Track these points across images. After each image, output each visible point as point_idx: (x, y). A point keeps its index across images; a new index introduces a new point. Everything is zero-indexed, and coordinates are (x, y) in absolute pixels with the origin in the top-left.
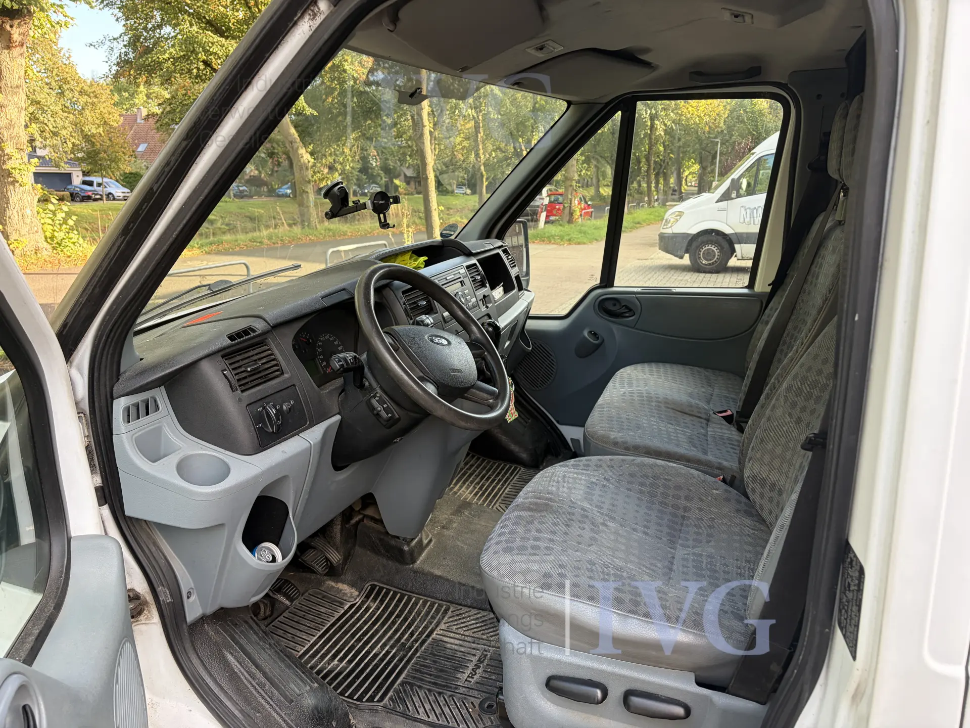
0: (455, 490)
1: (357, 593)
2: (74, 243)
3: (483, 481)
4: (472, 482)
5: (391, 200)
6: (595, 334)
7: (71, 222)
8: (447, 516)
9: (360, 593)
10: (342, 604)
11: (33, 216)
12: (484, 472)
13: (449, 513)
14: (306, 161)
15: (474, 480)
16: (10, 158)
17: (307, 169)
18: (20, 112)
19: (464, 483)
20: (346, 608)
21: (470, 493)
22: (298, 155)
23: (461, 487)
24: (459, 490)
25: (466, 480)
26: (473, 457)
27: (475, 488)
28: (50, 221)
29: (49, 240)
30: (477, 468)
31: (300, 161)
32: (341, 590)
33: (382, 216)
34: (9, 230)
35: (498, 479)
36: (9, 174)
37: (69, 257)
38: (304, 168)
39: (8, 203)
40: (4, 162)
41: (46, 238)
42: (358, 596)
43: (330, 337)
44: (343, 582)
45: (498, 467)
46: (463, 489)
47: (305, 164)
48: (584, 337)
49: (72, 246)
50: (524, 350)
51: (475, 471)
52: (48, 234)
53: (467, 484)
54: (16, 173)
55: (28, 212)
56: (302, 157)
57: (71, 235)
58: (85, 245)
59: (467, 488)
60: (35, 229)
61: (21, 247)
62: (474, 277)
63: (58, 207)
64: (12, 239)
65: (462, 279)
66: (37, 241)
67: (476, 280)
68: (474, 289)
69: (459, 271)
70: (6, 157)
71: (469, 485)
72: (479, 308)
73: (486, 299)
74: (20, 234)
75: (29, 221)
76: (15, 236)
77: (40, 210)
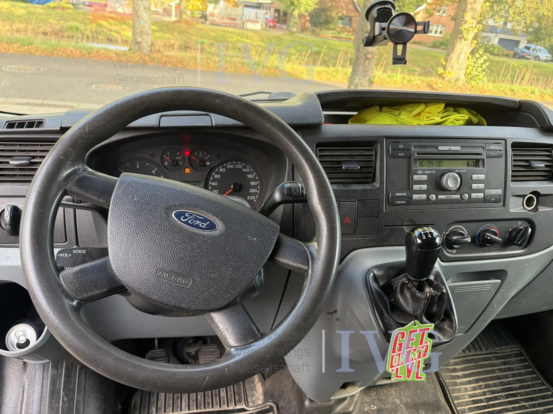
0: (458, 381)
1: (260, 402)
2: (480, 79)
3: (503, 394)
4: (486, 386)
5: (420, 28)
7: (484, 66)
8: (398, 402)
9: (263, 403)
10: (240, 401)
11: (464, 59)
12: (518, 385)
13: (405, 400)
15: (495, 385)
16: (465, 23)
19: (477, 381)
20: (238, 407)
21: (471, 396)
23: (469, 382)
24: (462, 384)
25: (483, 380)
26: (522, 361)
27: (484, 394)
28: (473, 64)
29: (467, 75)
30: (514, 376)
32: (255, 390)
33: (400, 47)
34: (448, 65)
35: (523, 404)
36: (461, 32)
37: (473, 87)
39: (453, 49)
40: (461, 25)
41: (466, 73)
42: (259, 405)
43: (245, 167)
44: (263, 384)
45: (541, 391)
46: (468, 386)
49: (478, 81)
51: (506, 377)
52: (468, 72)
53: (480, 384)
54: (465, 33)
55: (462, 56)
57: (481, 75)
58: (486, 82)
59: (474, 389)
60: (462, 67)
61: (450, 76)
62: (526, 161)
63: (481, 56)
64: (447, 71)
65: (484, 157)
66: (459, 75)
67: (530, 166)
68: (509, 178)
69: (484, 145)
70: (464, 22)
71: (480, 387)
72: (504, 205)
73: (540, 198)
74: (452, 69)
75: (460, 62)
76: (449, 69)
77: (470, 57)
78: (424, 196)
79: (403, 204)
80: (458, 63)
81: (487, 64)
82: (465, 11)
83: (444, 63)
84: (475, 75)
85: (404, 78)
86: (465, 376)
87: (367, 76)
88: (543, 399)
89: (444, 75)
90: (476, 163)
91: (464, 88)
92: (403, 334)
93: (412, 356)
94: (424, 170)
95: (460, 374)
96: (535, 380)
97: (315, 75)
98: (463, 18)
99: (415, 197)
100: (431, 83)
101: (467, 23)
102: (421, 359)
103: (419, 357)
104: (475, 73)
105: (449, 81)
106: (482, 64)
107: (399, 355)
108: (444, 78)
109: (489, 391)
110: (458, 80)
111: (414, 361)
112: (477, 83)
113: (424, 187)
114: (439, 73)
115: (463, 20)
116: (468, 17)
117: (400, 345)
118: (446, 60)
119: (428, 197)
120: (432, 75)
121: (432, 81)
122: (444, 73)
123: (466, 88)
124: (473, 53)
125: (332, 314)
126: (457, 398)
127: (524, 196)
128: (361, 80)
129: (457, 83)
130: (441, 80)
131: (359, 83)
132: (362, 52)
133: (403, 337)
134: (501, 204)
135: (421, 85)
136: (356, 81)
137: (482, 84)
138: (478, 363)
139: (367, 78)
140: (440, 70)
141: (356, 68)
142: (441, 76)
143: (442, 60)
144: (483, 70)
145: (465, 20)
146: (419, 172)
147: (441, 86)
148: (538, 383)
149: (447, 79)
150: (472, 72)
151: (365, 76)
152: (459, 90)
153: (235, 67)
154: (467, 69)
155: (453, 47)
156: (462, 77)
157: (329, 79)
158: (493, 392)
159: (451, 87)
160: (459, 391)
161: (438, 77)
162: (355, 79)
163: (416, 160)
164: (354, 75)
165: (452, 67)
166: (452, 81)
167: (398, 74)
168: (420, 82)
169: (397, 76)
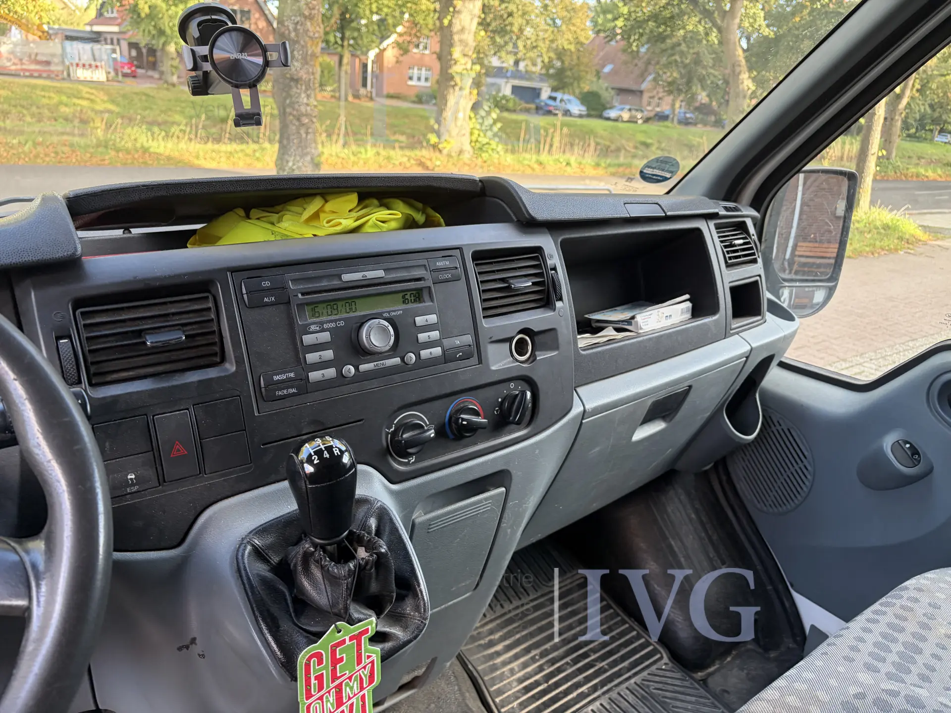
0: (499, 660)
2: (492, 150)
3: (568, 659)
4: (542, 655)
5: (272, 56)
6: (915, 451)
7: (495, 129)
11: (464, 119)
14: (746, 88)
16: (455, 63)
17: (745, 97)
18: (472, 19)
19: (527, 650)
21: (521, 681)
22: (738, 79)
23: (516, 657)
24: (505, 664)
27: (541, 669)
28: (478, 127)
29: (473, 144)
31: (738, 87)
33: (245, 93)
34: (442, 130)
35: (600, 665)
36: (452, 78)
37: (485, 162)
38: (741, 96)
39: (446, 104)
40: (450, 67)
41: (471, 141)
45: (622, 634)
46: (515, 665)
47: (743, 90)
48: (881, 452)
49: (490, 152)
50: (731, 438)
52: (474, 138)
53: (533, 653)
54: (457, 79)
55: (461, 115)
56: (743, 83)
57: (492, 142)
58: (502, 153)
59: (525, 665)
60: (463, 132)
61: (448, 147)
62: (503, 280)
63: (488, 113)
64: (443, 139)
65: (429, 283)
66: (462, 144)
67: (508, 288)
68: (479, 313)
69: (425, 262)
70: (453, 62)
71: (533, 660)
72: (480, 362)
73: (537, 339)
74: (450, 136)
75: (459, 123)
76: (445, 136)
77: (472, 115)
78: (331, 372)
79: (293, 395)
80: (456, 125)
81: (499, 125)
82: (451, 45)
83: (436, 127)
84: (484, 142)
85: (378, 154)
86: (509, 648)
87: (307, 154)
88: (626, 647)
89: (440, 146)
90: (418, 295)
91: (473, 165)
92: (319, 656)
93: (346, 691)
94: (322, 323)
95: (499, 647)
96: (612, 619)
97: (223, 159)
98: (451, 55)
99: (314, 376)
100: (423, 160)
101: (458, 63)
102: (365, 691)
103: (362, 688)
104: (485, 141)
105: (449, 156)
106: (491, 126)
107: (321, 698)
108: (440, 151)
109: (547, 662)
110: (461, 152)
111: (354, 700)
112: (490, 155)
113: (329, 354)
114: (432, 142)
115: (451, 59)
116: (457, 53)
117: (320, 678)
118: (438, 122)
119: (340, 372)
120: (422, 147)
121: (422, 156)
122: (439, 143)
123: (476, 165)
124: (475, 107)
125: (187, 647)
126: (500, 692)
127: (509, 340)
128: (298, 161)
129: (461, 157)
130: (437, 154)
131: (294, 167)
132: (290, 114)
133: (320, 662)
134: (474, 360)
135: (408, 165)
136: (290, 164)
137: (497, 156)
138: (526, 619)
139: (308, 158)
140: (433, 139)
141: (285, 142)
142: (435, 147)
143: (432, 122)
144: (495, 135)
145: (454, 60)
146: (313, 328)
147: (438, 163)
148: (616, 624)
149: (445, 152)
150: (480, 139)
151: (303, 156)
152: (467, 168)
153: (57, 153)
154: (471, 134)
155: (444, 102)
156: (467, 147)
157: (250, 165)
158: (553, 662)
159: (453, 164)
160: (502, 678)
161: (431, 149)
162: (288, 162)
163: (301, 306)
164: (283, 154)
165: (448, 131)
166: (453, 154)
167: (369, 148)
168: (405, 159)
169: (366, 151)
